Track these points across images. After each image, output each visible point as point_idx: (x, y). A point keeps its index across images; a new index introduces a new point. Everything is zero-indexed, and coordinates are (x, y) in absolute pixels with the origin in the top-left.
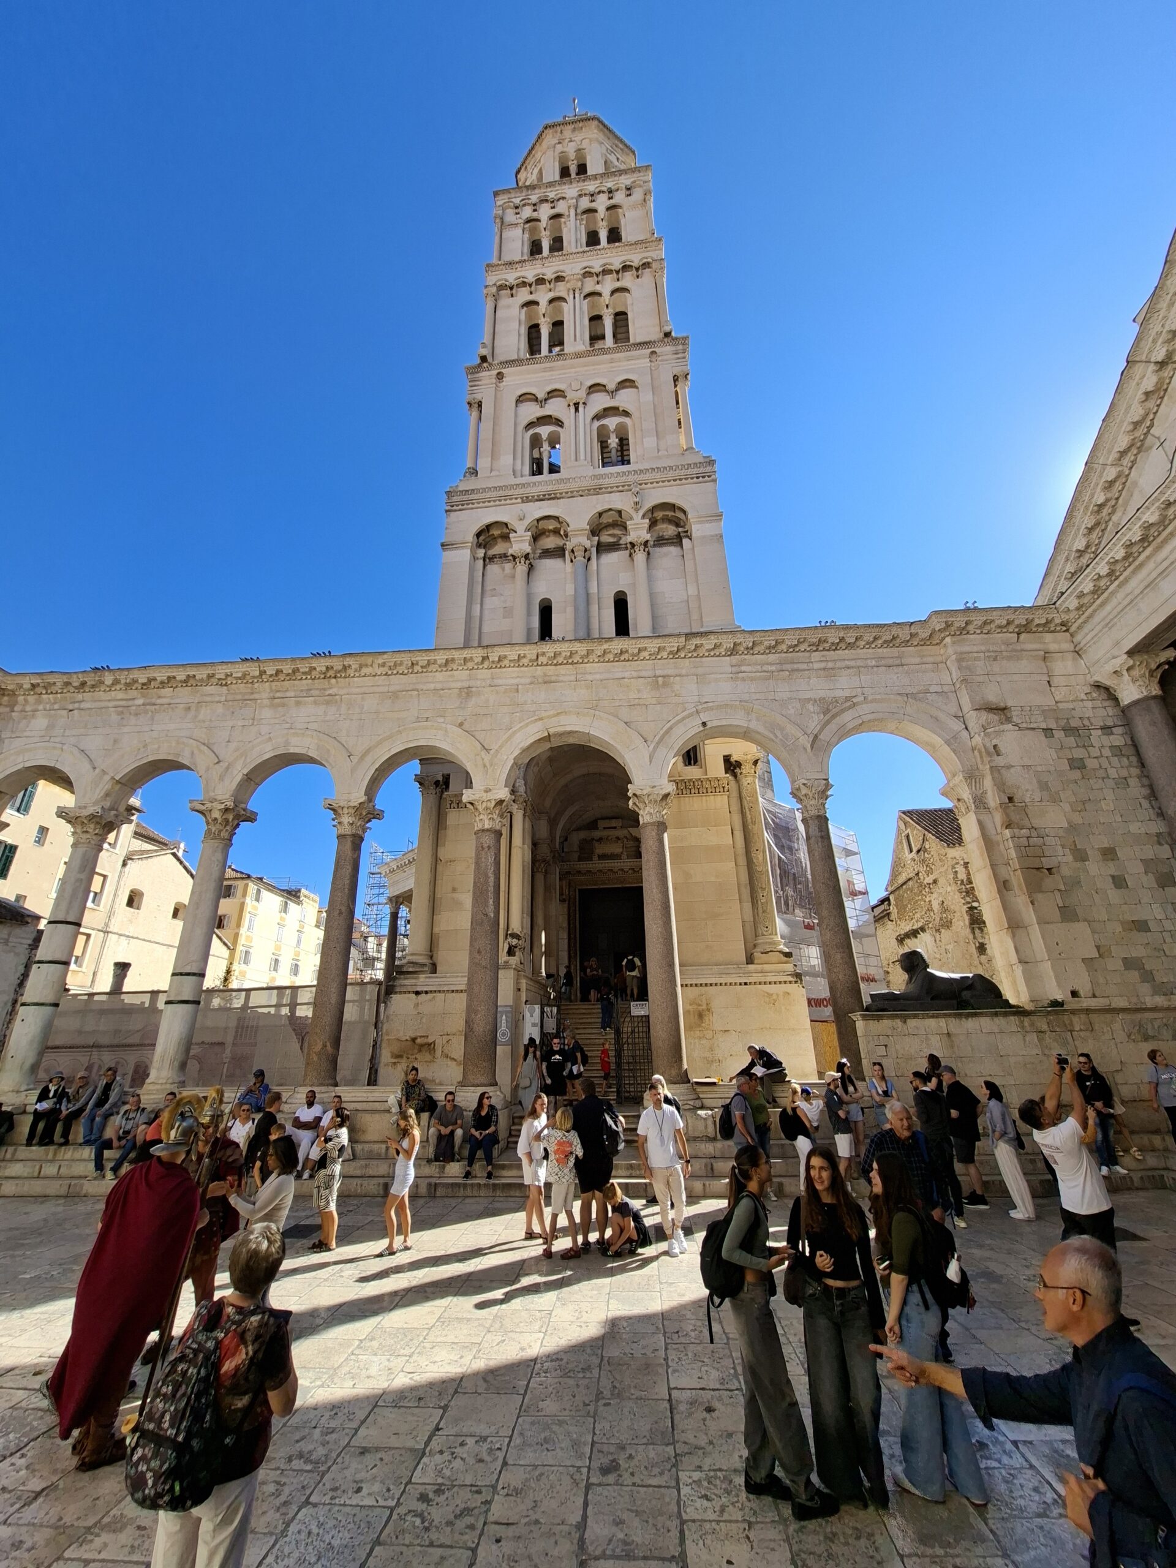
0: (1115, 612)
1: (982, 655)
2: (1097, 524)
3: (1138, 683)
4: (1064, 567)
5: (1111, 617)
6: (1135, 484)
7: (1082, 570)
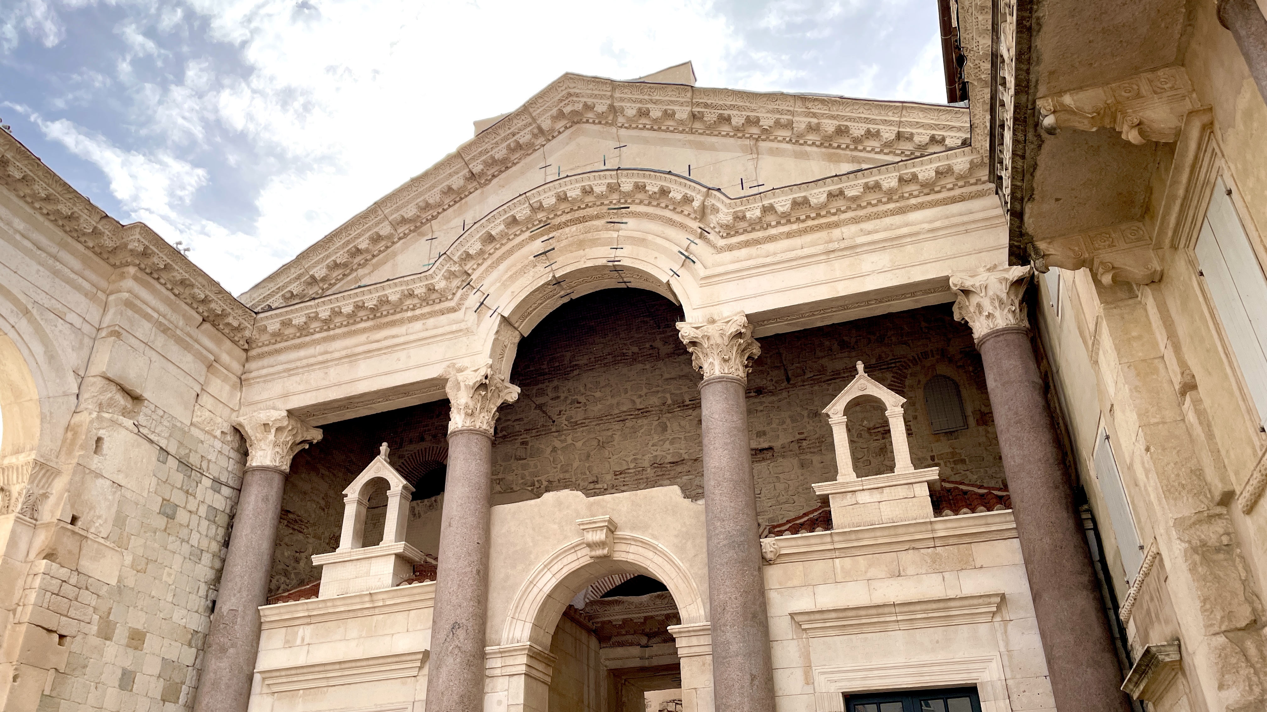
0: (305, 362)
1: (155, 315)
2: (345, 265)
3: (277, 449)
4: (290, 282)
5: (298, 364)
6: (395, 254)
7: (302, 298)
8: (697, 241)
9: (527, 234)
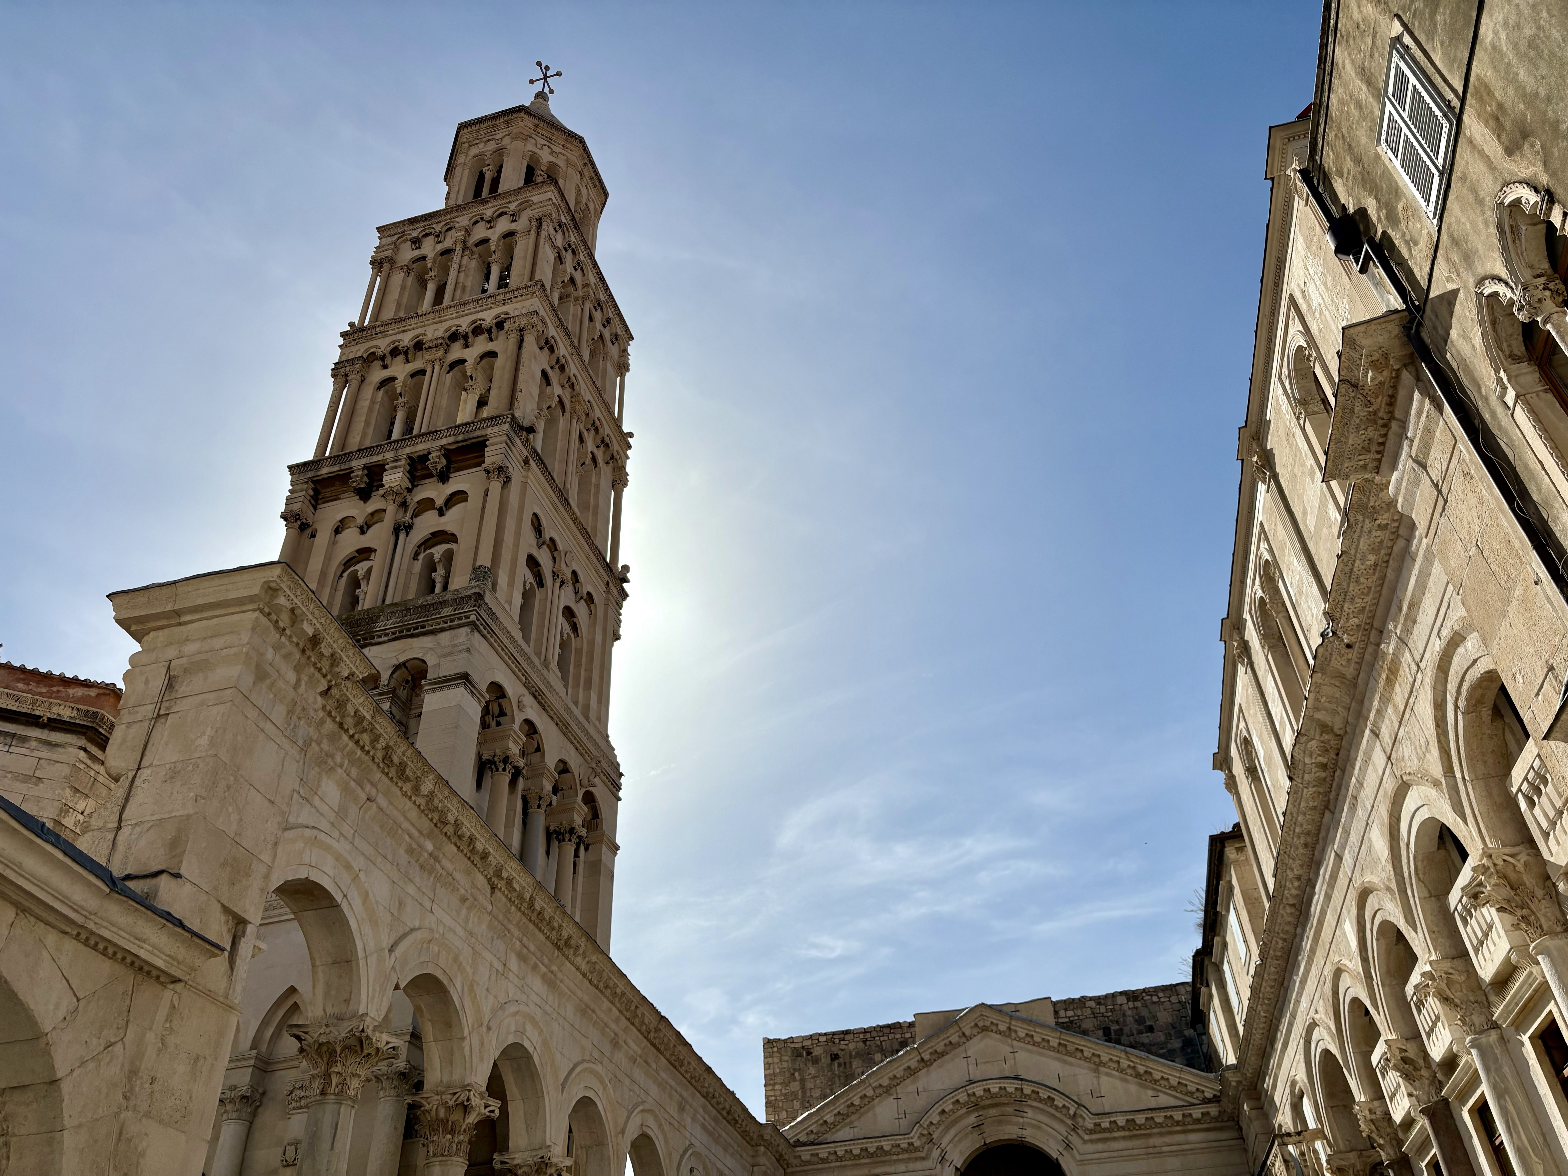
8: (1072, 1133)
9: (964, 1110)
